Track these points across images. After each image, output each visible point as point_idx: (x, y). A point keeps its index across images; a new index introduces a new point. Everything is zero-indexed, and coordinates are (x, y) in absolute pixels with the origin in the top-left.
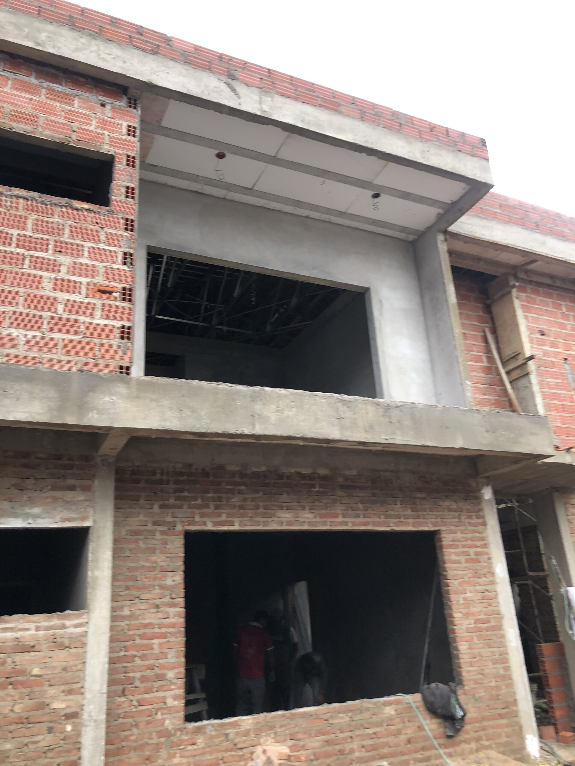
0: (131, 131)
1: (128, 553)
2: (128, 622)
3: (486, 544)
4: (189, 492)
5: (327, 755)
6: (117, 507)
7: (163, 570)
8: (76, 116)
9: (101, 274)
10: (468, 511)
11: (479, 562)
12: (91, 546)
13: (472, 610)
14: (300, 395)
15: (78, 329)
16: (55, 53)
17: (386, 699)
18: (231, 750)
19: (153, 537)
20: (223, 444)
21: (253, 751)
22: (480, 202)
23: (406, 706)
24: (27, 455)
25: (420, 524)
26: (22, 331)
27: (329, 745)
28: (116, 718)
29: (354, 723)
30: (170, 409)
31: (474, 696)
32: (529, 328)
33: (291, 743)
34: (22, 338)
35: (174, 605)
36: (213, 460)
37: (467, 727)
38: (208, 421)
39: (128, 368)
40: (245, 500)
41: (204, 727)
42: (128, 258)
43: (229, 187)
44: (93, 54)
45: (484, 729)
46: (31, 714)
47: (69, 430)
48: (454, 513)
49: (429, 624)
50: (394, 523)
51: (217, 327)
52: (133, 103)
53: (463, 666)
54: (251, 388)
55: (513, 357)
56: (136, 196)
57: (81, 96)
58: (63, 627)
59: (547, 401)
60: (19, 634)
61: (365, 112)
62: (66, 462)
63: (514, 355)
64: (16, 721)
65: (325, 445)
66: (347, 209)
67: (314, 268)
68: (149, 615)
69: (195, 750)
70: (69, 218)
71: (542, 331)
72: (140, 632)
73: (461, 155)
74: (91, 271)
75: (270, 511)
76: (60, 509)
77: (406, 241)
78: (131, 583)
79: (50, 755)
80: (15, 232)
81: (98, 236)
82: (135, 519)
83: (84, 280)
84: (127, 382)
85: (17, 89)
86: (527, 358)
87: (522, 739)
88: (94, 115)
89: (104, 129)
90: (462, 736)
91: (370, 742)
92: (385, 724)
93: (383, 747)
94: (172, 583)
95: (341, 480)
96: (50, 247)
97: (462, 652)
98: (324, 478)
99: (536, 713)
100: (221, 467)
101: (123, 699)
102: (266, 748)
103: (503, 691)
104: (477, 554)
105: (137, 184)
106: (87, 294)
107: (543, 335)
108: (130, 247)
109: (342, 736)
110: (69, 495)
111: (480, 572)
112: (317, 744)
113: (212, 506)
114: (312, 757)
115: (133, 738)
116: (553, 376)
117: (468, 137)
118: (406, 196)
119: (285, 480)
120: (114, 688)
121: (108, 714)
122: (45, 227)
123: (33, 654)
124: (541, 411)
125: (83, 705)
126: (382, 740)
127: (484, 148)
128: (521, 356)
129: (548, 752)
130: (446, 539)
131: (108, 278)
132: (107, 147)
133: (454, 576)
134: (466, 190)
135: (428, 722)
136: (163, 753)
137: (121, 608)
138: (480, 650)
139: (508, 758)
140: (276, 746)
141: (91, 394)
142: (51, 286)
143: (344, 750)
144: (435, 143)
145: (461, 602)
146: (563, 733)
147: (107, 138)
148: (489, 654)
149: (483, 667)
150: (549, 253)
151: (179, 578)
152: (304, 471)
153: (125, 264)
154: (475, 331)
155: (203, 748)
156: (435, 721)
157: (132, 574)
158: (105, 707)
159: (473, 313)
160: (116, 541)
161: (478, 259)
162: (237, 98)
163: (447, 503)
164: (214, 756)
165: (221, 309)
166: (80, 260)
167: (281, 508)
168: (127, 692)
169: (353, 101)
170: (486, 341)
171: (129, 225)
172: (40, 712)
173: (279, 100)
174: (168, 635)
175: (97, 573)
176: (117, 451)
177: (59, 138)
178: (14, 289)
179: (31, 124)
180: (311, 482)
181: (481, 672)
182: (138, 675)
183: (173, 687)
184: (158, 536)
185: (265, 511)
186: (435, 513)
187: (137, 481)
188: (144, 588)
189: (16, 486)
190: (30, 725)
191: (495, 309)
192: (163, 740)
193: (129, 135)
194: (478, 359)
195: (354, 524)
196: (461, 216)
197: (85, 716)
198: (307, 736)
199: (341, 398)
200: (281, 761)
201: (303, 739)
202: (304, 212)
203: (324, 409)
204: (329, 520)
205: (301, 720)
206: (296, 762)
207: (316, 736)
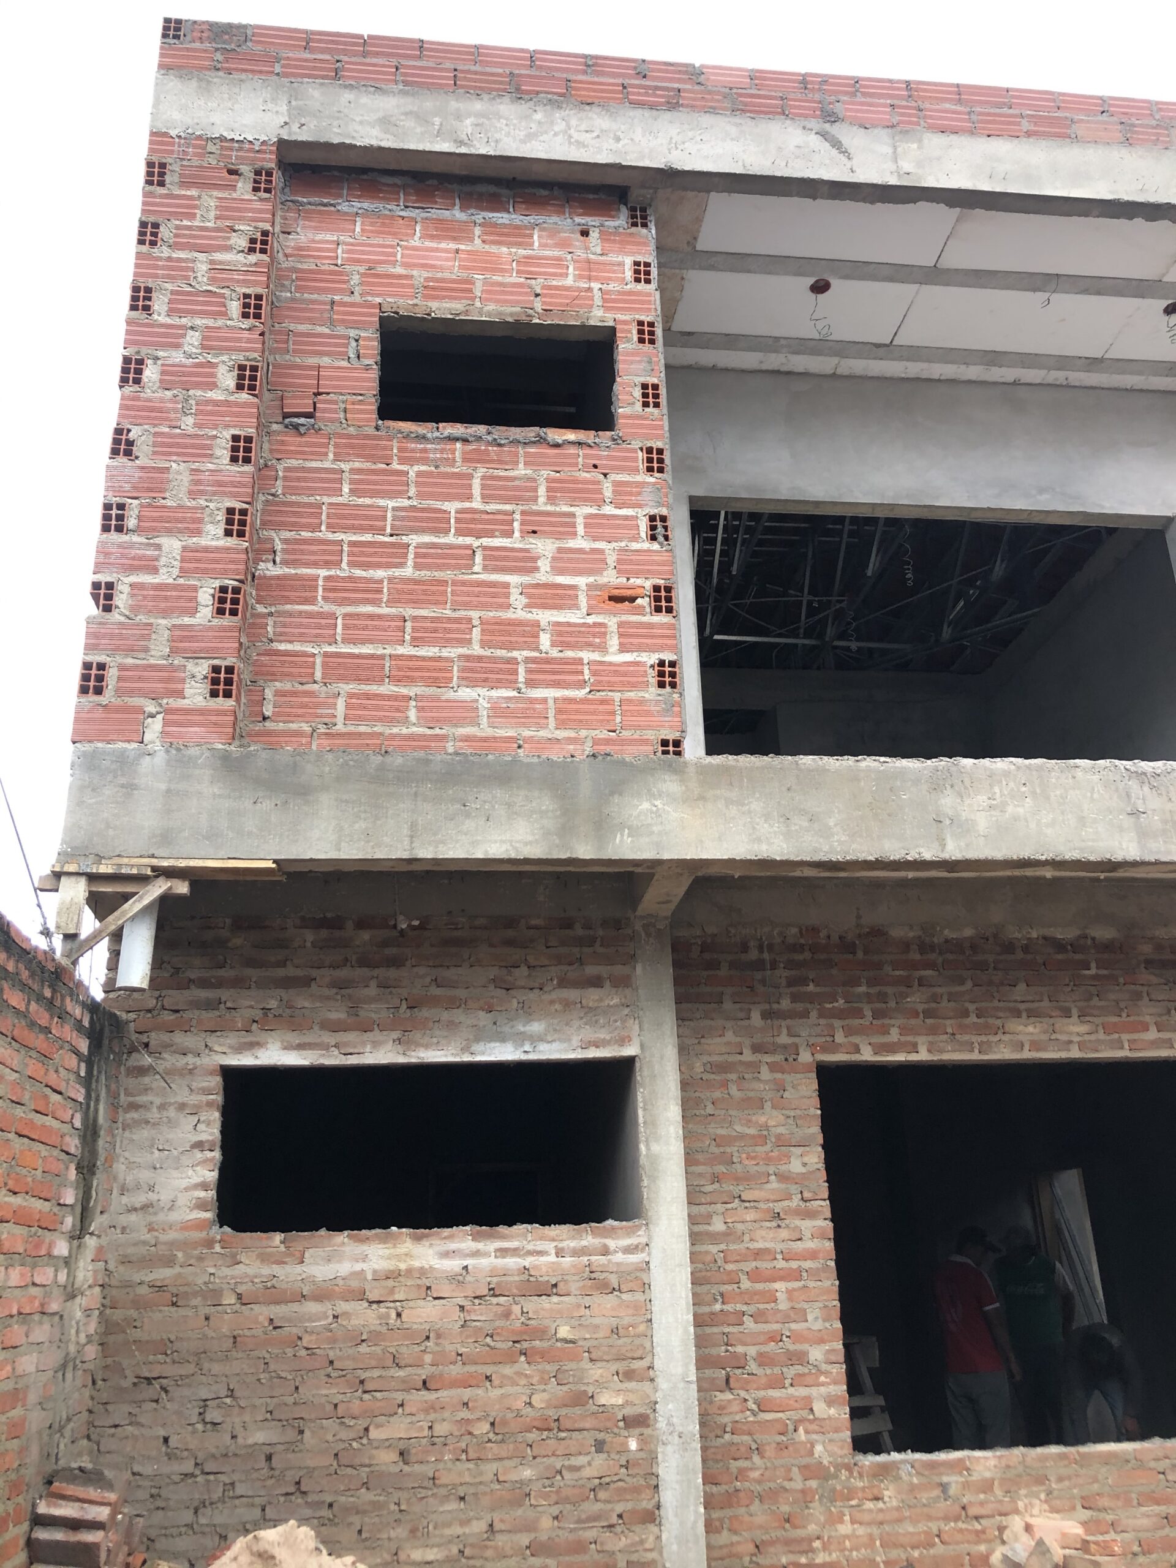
0: (641, 273)
1: (710, 1109)
2: (723, 1247)
4: (817, 985)
6: (682, 1019)
7: (781, 1142)
8: (538, 265)
9: (612, 565)
12: (641, 1094)
14: (1039, 768)
15: (581, 678)
18: (957, 1519)
19: (756, 1075)
20: (880, 884)
21: (1004, 1524)
24: (510, 923)
26: (483, 692)
27: (1170, 1525)
28: (720, 1433)
30: (767, 817)
33: (1086, 1514)
34: (483, 704)
35: (811, 1215)
36: (858, 917)
38: (844, 838)
39: (677, 743)
40: (935, 999)
41: (894, 1465)
42: (658, 526)
43: (843, 348)
44: (559, 138)
46: (563, 1412)
47: (581, 870)
51: (837, 643)
52: (639, 217)
54: (929, 762)
56: (663, 400)
57: (545, 225)
58: (605, 1251)
60: (528, 1261)
61: (1134, 126)
62: (579, 932)
64: (537, 1424)
66: (1107, 352)
67: (1041, 491)
68: (763, 1233)
69: (881, 1510)
70: (544, 464)
72: (749, 1266)
74: (592, 562)
75: (991, 1021)
76: (576, 1023)
78: (721, 1168)
79: (602, 1495)
80: (451, 507)
81: (600, 492)
82: (718, 1040)
83: (582, 581)
84: (679, 771)
85: (433, 237)
88: (569, 256)
89: (590, 279)
94: (803, 1170)
95: (1147, 949)
96: (516, 525)
98: (1107, 947)
100: (878, 932)
101: (728, 1396)
102: (1032, 1521)
105: (663, 374)
106: (589, 607)
108: (660, 504)
110: (592, 996)
112: (1146, 1522)
113: (868, 1013)
114: (1136, 1549)
115: (753, 1474)
119: (1019, 955)
120: (708, 1373)
121: (702, 1424)
122: (503, 488)
123: (555, 1299)
125: (656, 1403)
131: (625, 571)
132: (599, 313)
136: (817, 1511)
137: (708, 1219)
140: (1055, 1519)
141: (616, 799)
142: (524, 600)
147: (597, 294)
151: (816, 1160)
152: (1059, 934)
153: (653, 538)
155: (898, 1508)
157: (722, 1149)
158: (696, 1410)
160: (685, 1085)
162: (844, 158)
164: (922, 1527)
165: (841, 605)
166: (572, 544)
167: (1018, 1014)
168: (732, 1383)
169: (1103, 106)
171: (655, 461)
172: (578, 1410)
173: (936, 142)
174: (805, 1274)
175: (655, 1148)
176: (672, 906)
177: (511, 314)
178: (461, 614)
179: (461, 298)
180: (1078, 957)
182: (752, 1351)
183: (822, 1379)
184: (765, 1074)
185: (981, 1021)
187: (714, 965)
188: (746, 1179)
189: (497, 982)
190: (563, 1435)
192: (813, 1484)
193: (637, 280)
197: (662, 1424)
198: (1120, 1503)
199: (1133, 769)
200: (1068, 1552)
201: (1111, 1509)
202: (1008, 374)
203: (1096, 796)
204: (1125, 1037)
205: (1104, 1469)
206: (1101, 1555)
207: (1140, 1505)
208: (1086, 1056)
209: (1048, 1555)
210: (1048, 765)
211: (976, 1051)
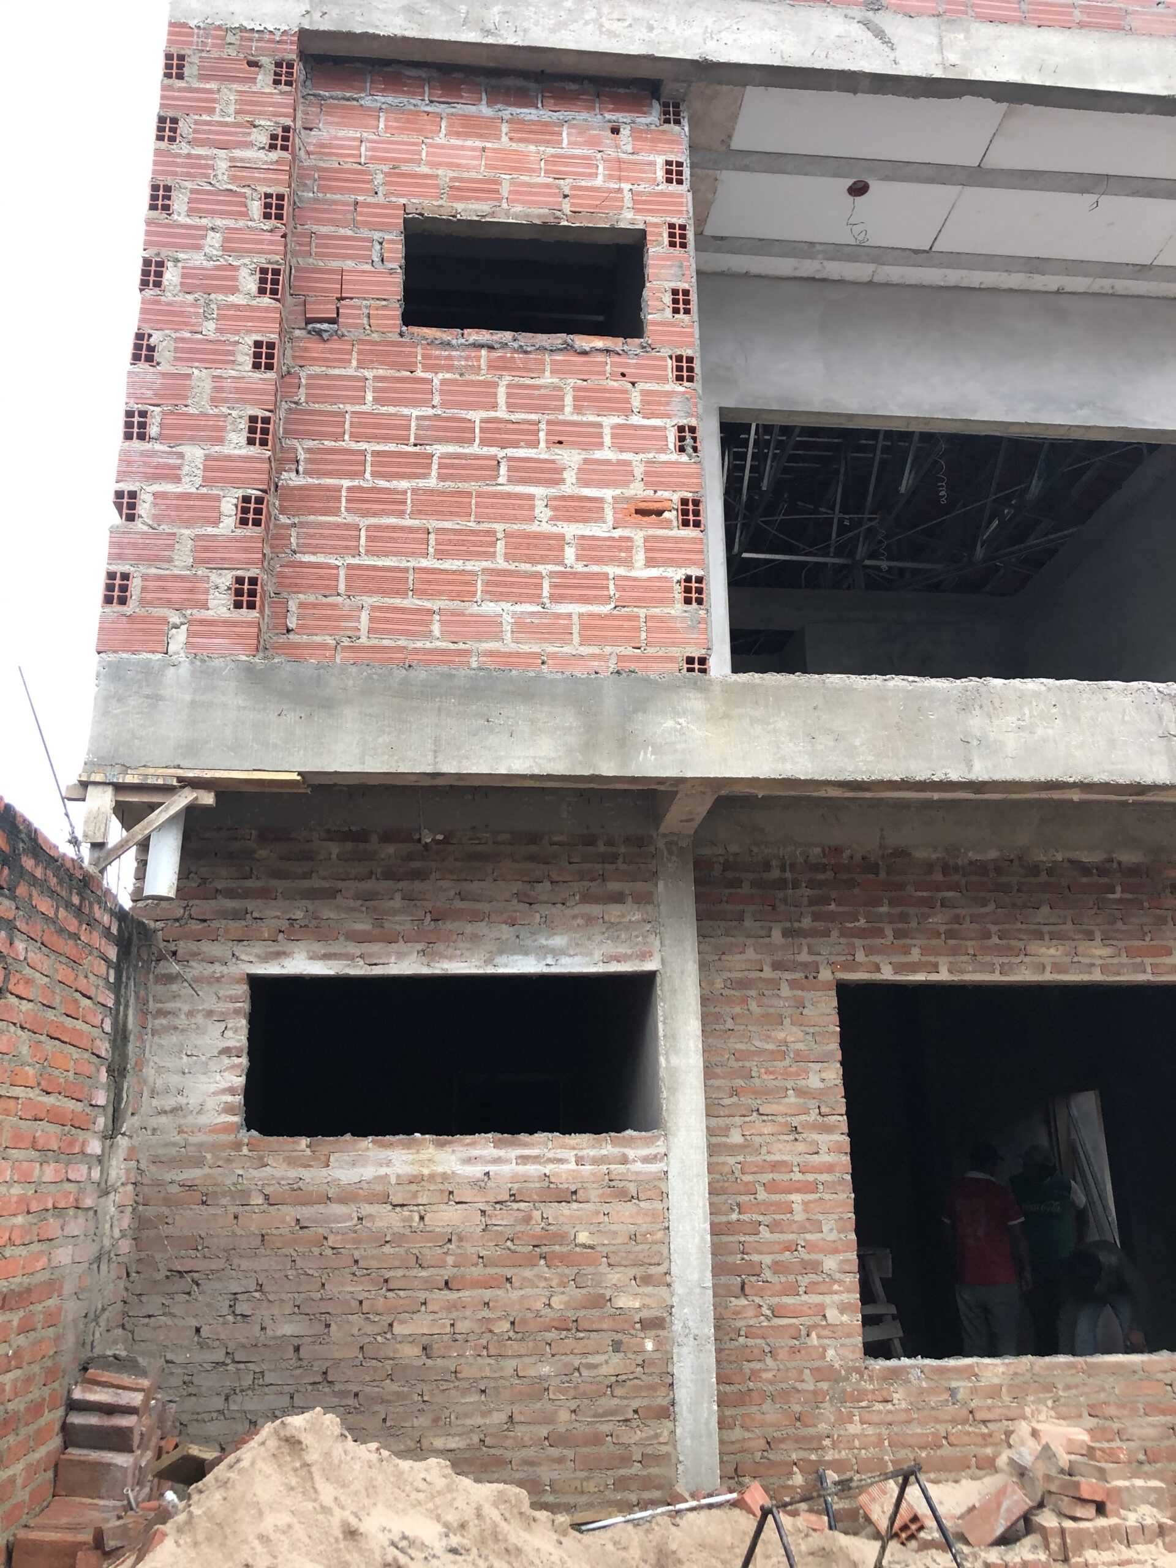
0: (673, 173)
1: (730, 1024)
2: (740, 1158)
4: (839, 905)
6: (702, 935)
7: (799, 1058)
8: (567, 165)
9: (640, 477)
12: (662, 1009)
14: (1070, 690)
15: (606, 593)
16: (520, 43)
18: (964, 1422)
19: (776, 991)
20: (905, 805)
21: (1011, 1428)
24: (533, 839)
26: (507, 606)
28: (734, 1336)
30: (792, 736)
33: (1091, 1422)
34: (507, 619)
35: (828, 1129)
36: (882, 838)
38: (870, 758)
39: (703, 661)
40: (957, 920)
41: (904, 1369)
42: (686, 437)
43: (880, 255)
44: (590, 27)
46: (581, 1313)
47: (605, 787)
51: (868, 562)
52: (672, 113)
54: (958, 681)
56: (694, 306)
57: (574, 122)
58: (624, 1160)
60: (549, 1169)
62: (602, 848)
64: (556, 1324)
65: (1131, 799)
66: (1155, 258)
67: (1081, 406)
68: (780, 1146)
69: (890, 1412)
70: (571, 372)
72: (766, 1177)
74: (619, 474)
75: (1013, 943)
76: (598, 938)
78: (740, 1082)
79: (619, 1391)
80: (476, 416)
81: (628, 401)
82: (738, 957)
83: (608, 494)
84: (704, 689)
85: (458, 135)
88: (599, 155)
89: (620, 179)
94: (822, 1085)
96: (542, 435)
98: (1133, 871)
100: (900, 853)
101: (743, 1302)
102: (1038, 1426)
105: (694, 280)
106: (616, 521)
108: (689, 415)
110: (614, 912)
112: (1151, 1432)
113: (889, 933)
114: (1141, 1457)
115: (765, 1376)
119: (1043, 877)
120: (724, 1279)
121: (717, 1328)
122: (529, 397)
123: (575, 1205)
125: (672, 1307)
131: (652, 484)
132: (629, 215)
136: (828, 1411)
137: (726, 1131)
140: (1062, 1425)
141: (640, 716)
142: (549, 513)
147: (628, 196)
151: (835, 1076)
152: (1086, 857)
153: (682, 449)
155: (907, 1411)
157: (740, 1064)
158: (711, 1314)
160: (705, 1000)
162: (887, 49)
164: (929, 1429)
165: (873, 523)
166: (598, 455)
167: (1040, 936)
168: (747, 1290)
171: (684, 369)
172: (596, 1312)
173: (983, 32)
174: (821, 1187)
175: (675, 1061)
176: (695, 824)
177: (539, 216)
178: (485, 526)
179: (487, 199)
180: (1103, 880)
182: (767, 1260)
183: (836, 1287)
184: (785, 991)
185: (1004, 942)
187: (736, 883)
188: (765, 1093)
189: (520, 897)
190: (581, 1335)
192: (824, 1385)
193: (669, 181)
197: (677, 1327)
198: (1126, 1412)
199: (1166, 691)
200: (1073, 1457)
201: (1118, 1418)
202: (1050, 282)
203: (1127, 718)
204: (1148, 961)
205: (1111, 1379)
206: (1106, 1462)
207: (1146, 1414)
208: (1107, 979)
209: (1053, 1460)
210: (1080, 687)
211: (997, 972)
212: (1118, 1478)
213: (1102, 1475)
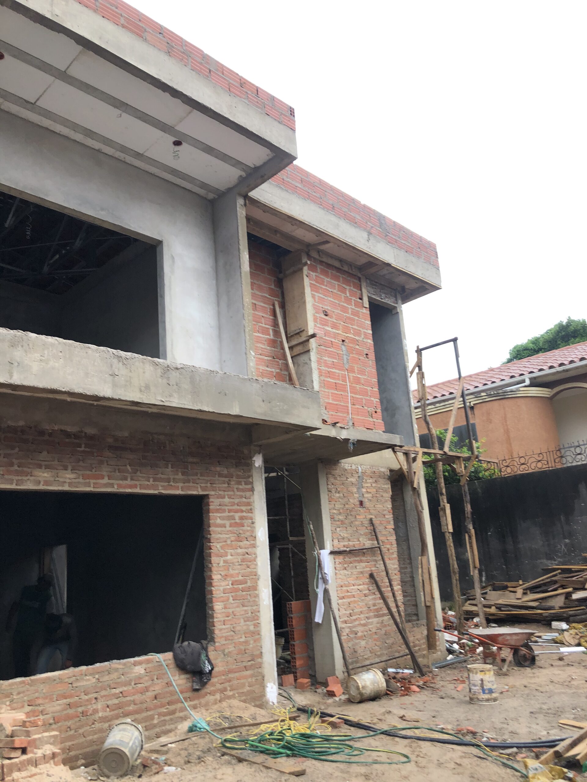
3: (251, 509)
5: (68, 718)
10: (238, 477)
11: (243, 526)
13: (231, 572)
14: (70, 345)
17: (137, 659)
22: (282, 172)
23: (156, 664)
25: (189, 488)
27: (70, 708)
29: (100, 684)
31: (223, 651)
32: (315, 307)
33: (28, 709)
37: (214, 680)
43: (6, 95)
45: (230, 681)
48: (223, 479)
49: (189, 586)
50: (162, 486)
53: (216, 625)
54: (12, 331)
55: (298, 333)
59: (322, 378)
61: (173, 47)
63: (298, 331)
65: (95, 403)
66: (145, 152)
67: (102, 209)
71: (326, 312)
73: (268, 119)
75: (25, 469)
77: (206, 199)
86: (309, 336)
87: (263, 687)
90: (209, 688)
91: (116, 701)
92: (133, 683)
93: (129, 705)
95: (110, 440)
97: (217, 611)
98: (92, 438)
99: (278, 664)
103: (251, 646)
104: (241, 518)
107: (326, 315)
109: (86, 697)
111: (242, 535)
112: (58, 708)
114: (52, 721)
116: (330, 354)
117: (277, 102)
118: (209, 150)
119: (46, 437)
124: (316, 387)
126: (128, 698)
127: (292, 117)
128: (305, 332)
129: (286, 698)
130: (214, 503)
133: (217, 539)
134: (270, 157)
135: (177, 677)
138: (233, 610)
139: (247, 705)
140: (12, 713)
143: (87, 712)
144: (243, 100)
145: (222, 564)
146: (301, 680)
148: (243, 613)
149: (234, 625)
150: (340, 237)
152: (69, 429)
154: (265, 303)
156: (183, 676)
159: (266, 285)
161: (276, 231)
163: (218, 469)
167: (40, 467)
169: (161, 31)
170: (274, 314)
180: (77, 441)
181: (232, 629)
185: (20, 469)
186: (206, 478)
191: (287, 284)
194: (264, 331)
195: (119, 486)
196: (263, 183)
198: (47, 701)
200: (15, 728)
201: (42, 704)
202: (97, 145)
203: (96, 364)
204: (92, 481)
205: (42, 686)
206: (31, 727)
207: (57, 700)
208: (71, 489)
209: (4, 731)
210: (75, 345)
211: (14, 484)
212: (36, 734)
213: (28, 734)
